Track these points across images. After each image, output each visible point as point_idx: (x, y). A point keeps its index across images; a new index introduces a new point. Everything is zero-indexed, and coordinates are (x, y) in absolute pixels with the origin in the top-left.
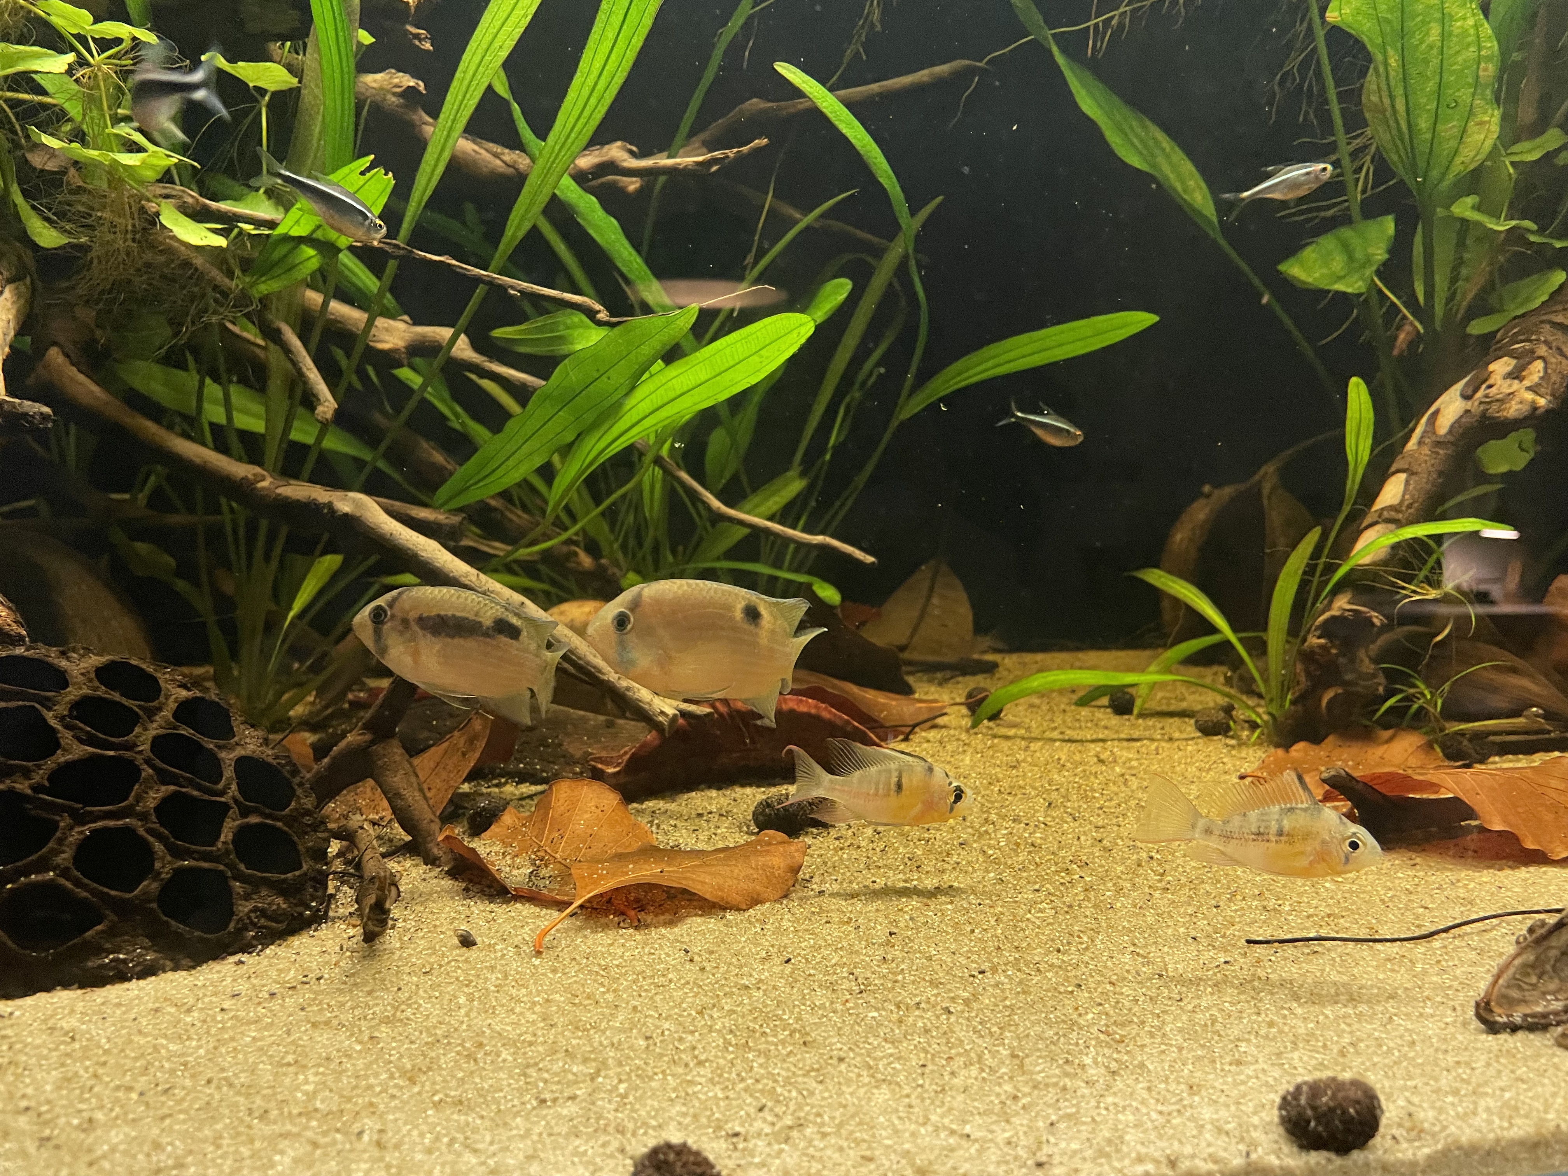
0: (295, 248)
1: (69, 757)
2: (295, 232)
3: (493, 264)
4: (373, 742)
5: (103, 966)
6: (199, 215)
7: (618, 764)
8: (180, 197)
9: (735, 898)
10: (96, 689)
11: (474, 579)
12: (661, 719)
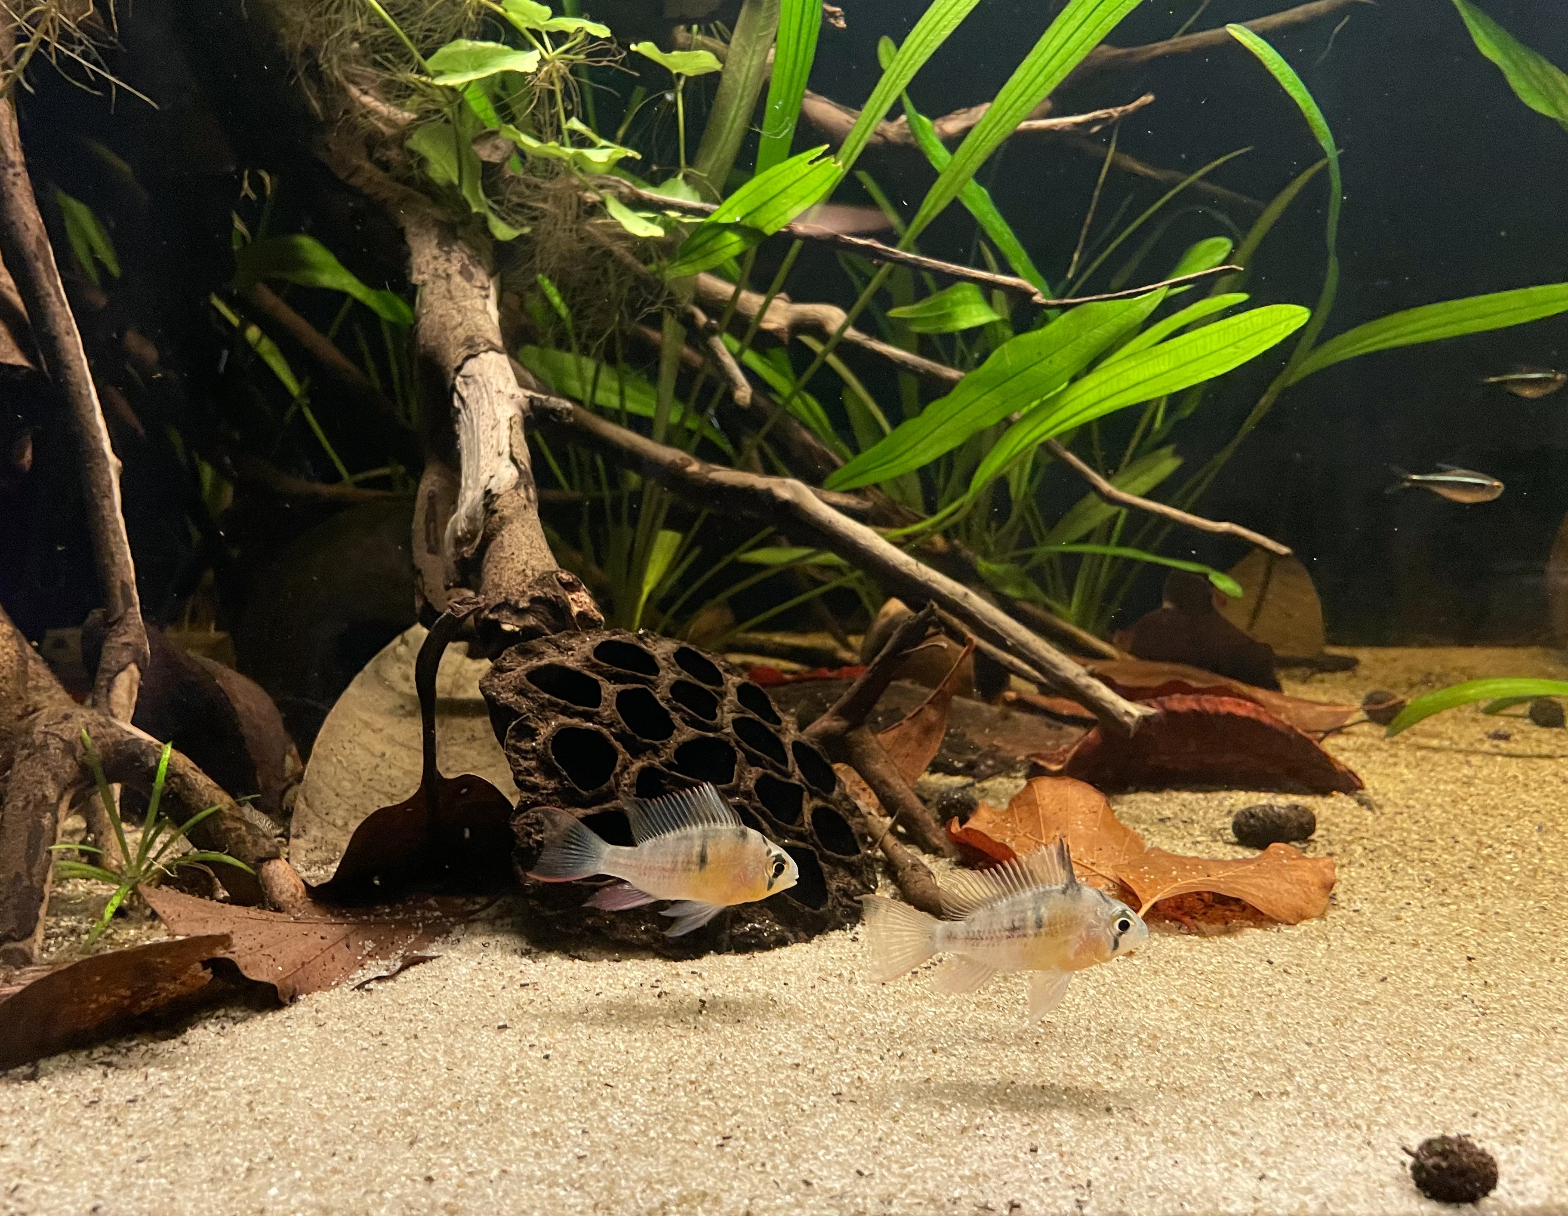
0: (717, 235)
1: (684, 737)
2: (724, 220)
3: (903, 243)
4: (849, 729)
5: (744, 934)
6: (636, 204)
7: (1060, 763)
8: (616, 187)
9: (1284, 913)
10: (679, 674)
11: (914, 567)
12: (1127, 719)
